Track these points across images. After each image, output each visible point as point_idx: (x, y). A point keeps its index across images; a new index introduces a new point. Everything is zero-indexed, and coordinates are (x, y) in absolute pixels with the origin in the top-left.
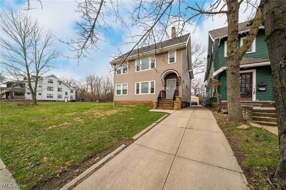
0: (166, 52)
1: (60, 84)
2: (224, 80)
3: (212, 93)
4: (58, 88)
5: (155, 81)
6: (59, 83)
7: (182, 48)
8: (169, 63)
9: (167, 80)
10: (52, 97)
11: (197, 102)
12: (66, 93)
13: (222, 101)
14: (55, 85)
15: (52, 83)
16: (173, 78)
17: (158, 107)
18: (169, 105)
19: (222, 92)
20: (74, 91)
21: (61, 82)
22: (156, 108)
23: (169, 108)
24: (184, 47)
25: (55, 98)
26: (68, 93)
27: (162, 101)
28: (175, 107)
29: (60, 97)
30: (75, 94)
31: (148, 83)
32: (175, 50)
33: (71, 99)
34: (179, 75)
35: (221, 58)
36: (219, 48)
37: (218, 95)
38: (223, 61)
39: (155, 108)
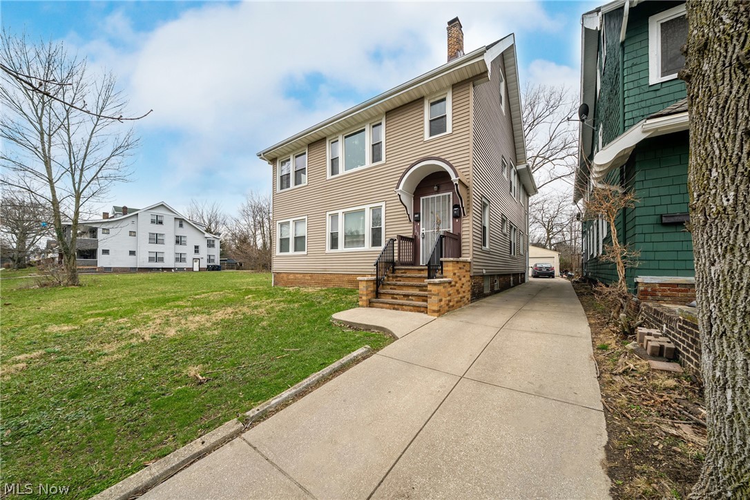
0: (418, 99)
1: (181, 225)
2: (647, 184)
3: (598, 242)
4: (177, 237)
5: (383, 204)
6: (178, 223)
7: (471, 76)
8: (427, 137)
9: (421, 198)
10: (162, 260)
11: (552, 269)
12: (197, 247)
13: (640, 279)
14: (169, 230)
15: (161, 223)
16: (441, 189)
17: (377, 297)
18: (416, 292)
19: (638, 238)
20: (217, 244)
21: (183, 219)
22: (370, 304)
23: (414, 306)
24: (479, 73)
25: (169, 262)
26: (200, 249)
27: (397, 277)
28: (433, 303)
29: (180, 258)
30: (221, 252)
31: (363, 211)
32: (448, 87)
33: (209, 264)
34: (457, 176)
35: (632, 93)
36: (623, 49)
37: (619, 251)
38: (643, 104)
39: (365, 304)
